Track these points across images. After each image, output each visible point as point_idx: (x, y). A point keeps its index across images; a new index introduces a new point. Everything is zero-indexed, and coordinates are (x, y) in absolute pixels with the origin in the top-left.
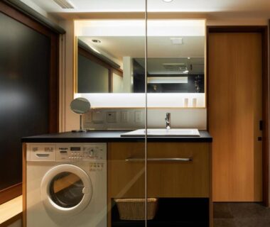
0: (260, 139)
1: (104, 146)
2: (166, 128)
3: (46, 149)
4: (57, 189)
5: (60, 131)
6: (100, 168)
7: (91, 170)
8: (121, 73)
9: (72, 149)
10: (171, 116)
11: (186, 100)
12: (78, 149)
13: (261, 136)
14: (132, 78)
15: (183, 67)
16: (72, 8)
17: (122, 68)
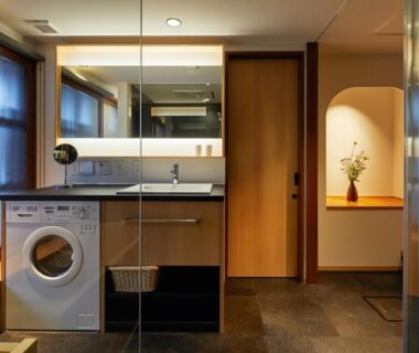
0: (294, 197)
1: (96, 205)
2: (171, 182)
3: (29, 209)
4: (41, 255)
5: (38, 187)
6: (92, 231)
7: (81, 233)
8: (114, 103)
9: (60, 208)
10: (180, 168)
11: (199, 148)
12: (67, 208)
13: (295, 192)
14: (130, 109)
15: (202, 95)
16: (55, 32)
17: (116, 96)
